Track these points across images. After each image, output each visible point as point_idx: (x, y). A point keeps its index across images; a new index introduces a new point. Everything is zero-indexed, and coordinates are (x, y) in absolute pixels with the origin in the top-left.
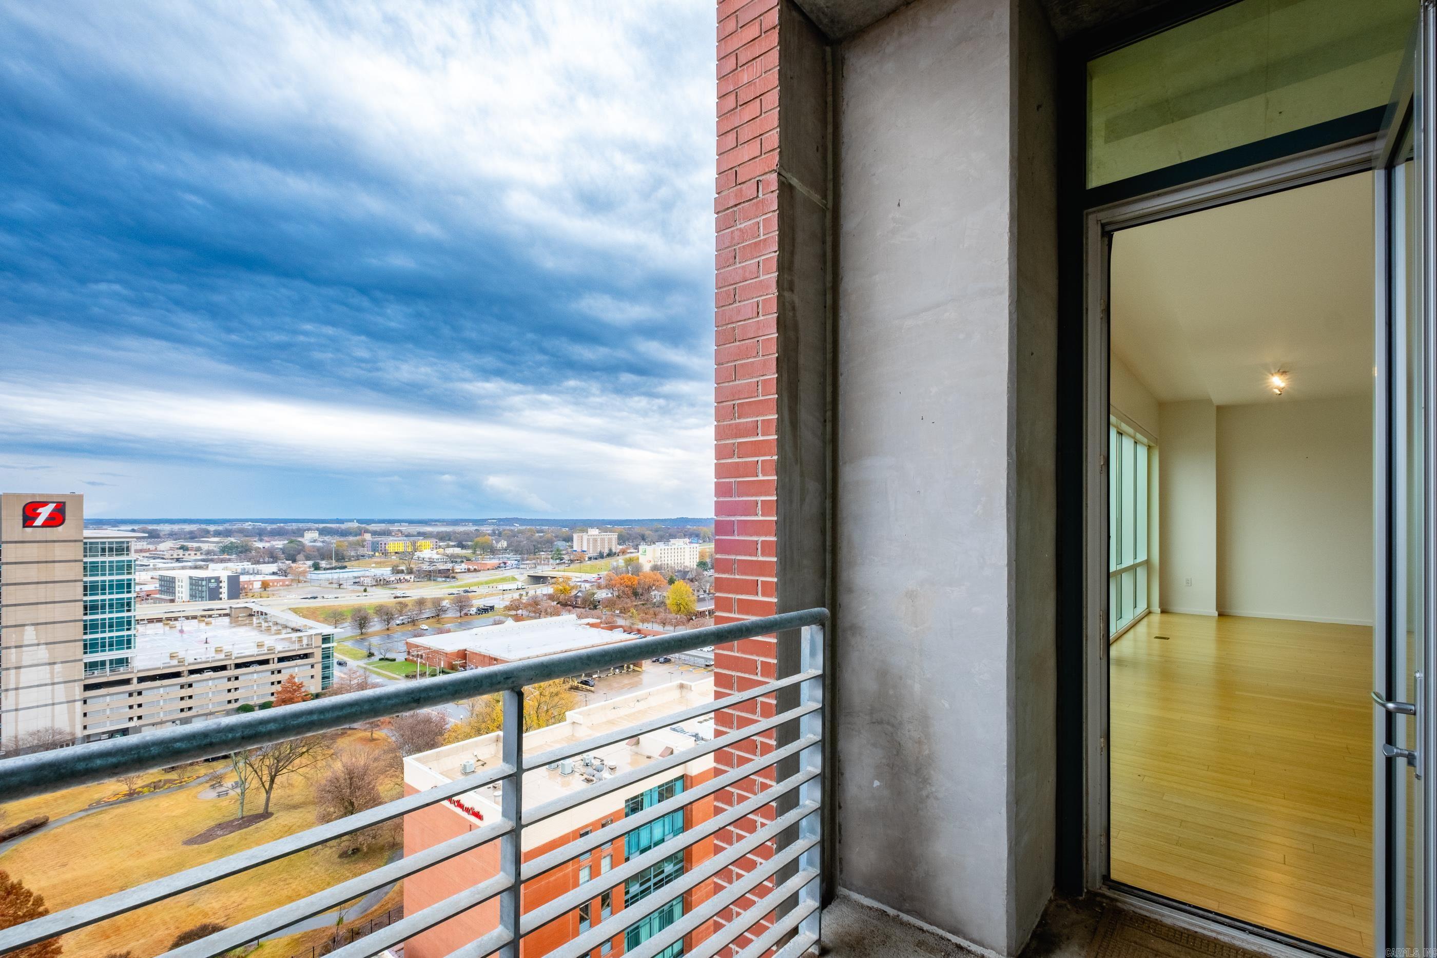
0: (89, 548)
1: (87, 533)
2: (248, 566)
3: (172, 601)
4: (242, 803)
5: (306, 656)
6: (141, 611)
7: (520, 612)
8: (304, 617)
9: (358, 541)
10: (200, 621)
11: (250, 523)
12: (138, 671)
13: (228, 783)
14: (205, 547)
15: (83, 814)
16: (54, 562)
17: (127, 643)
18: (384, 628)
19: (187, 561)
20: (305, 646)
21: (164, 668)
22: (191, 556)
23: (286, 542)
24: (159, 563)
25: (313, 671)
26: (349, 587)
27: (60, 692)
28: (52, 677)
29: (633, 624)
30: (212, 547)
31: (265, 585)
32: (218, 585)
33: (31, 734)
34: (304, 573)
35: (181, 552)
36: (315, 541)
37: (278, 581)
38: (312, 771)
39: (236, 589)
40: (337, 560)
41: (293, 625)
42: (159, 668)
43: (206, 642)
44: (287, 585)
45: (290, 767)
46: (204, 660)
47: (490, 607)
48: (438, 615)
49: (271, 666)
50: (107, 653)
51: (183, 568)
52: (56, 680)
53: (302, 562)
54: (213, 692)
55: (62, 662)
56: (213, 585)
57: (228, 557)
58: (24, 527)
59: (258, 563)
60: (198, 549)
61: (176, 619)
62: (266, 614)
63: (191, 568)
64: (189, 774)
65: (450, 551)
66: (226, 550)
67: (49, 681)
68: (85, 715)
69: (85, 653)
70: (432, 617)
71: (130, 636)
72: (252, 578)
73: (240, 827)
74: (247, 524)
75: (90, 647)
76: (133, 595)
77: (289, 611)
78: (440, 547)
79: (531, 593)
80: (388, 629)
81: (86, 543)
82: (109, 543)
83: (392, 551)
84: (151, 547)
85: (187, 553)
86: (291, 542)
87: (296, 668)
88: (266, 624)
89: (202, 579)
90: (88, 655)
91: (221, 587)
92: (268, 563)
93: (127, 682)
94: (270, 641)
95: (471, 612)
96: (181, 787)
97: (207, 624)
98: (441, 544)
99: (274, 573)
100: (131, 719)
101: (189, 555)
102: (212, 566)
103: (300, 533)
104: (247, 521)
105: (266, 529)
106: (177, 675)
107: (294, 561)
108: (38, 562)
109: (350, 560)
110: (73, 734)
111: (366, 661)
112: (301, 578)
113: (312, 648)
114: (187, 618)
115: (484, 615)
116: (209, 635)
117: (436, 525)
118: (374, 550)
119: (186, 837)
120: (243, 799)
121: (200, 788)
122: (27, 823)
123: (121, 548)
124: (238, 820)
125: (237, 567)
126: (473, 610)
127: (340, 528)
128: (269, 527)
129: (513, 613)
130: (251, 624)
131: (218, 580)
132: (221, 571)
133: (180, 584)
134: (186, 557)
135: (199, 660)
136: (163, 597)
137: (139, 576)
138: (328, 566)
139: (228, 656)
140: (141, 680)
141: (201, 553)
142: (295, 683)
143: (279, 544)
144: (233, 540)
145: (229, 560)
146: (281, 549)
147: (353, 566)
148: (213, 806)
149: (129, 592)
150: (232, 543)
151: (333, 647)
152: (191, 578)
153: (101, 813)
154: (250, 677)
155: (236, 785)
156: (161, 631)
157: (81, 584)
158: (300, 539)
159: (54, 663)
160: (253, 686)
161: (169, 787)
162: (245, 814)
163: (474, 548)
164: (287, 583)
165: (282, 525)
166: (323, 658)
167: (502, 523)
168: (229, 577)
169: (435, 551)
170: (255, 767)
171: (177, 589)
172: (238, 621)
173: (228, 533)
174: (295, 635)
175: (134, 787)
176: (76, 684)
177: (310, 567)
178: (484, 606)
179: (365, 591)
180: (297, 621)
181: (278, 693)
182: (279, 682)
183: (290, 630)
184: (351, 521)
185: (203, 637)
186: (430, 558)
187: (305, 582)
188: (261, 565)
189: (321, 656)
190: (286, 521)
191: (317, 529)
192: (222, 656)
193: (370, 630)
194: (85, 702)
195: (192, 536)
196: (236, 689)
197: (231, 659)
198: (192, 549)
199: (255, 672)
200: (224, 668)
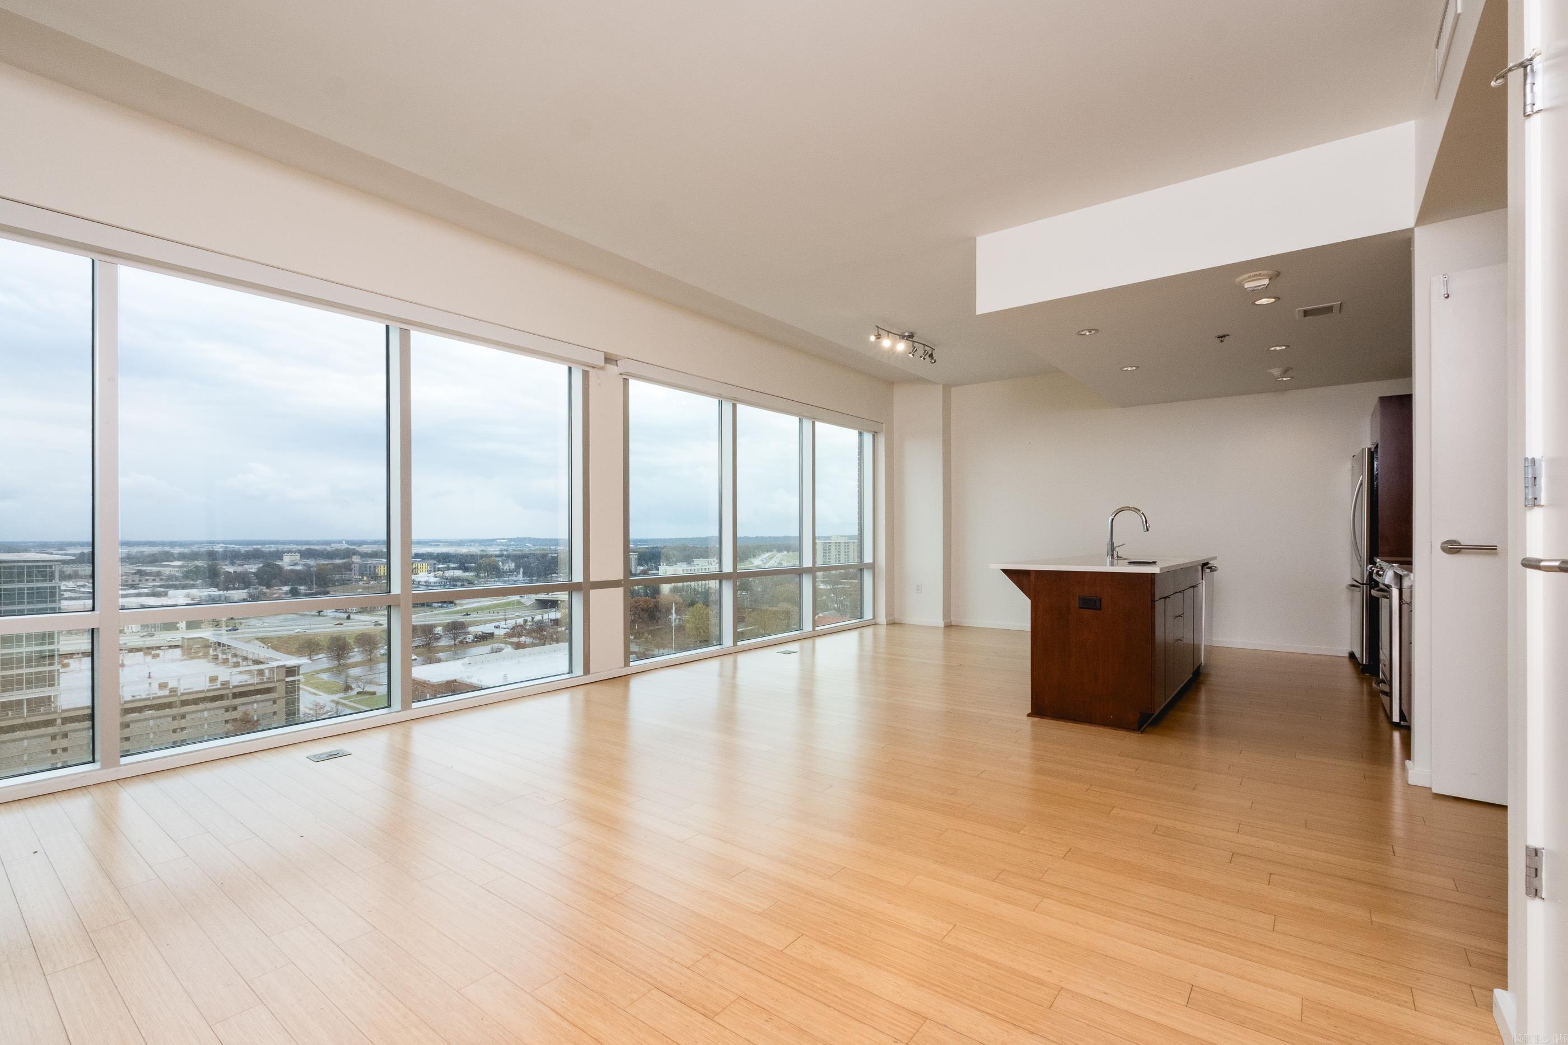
0: (9, 573)
2: (214, 592)
5: (268, 690)
7: (522, 639)
8: (275, 648)
9: (344, 564)
10: (146, 654)
11: (222, 545)
12: (63, 711)
14: (167, 571)
17: (51, 680)
18: (366, 658)
19: (144, 588)
20: (265, 680)
22: (149, 583)
23: (261, 565)
25: (275, 708)
26: (331, 614)
29: (647, 650)
30: (174, 571)
35: (137, 578)
36: (295, 564)
40: (319, 585)
41: (256, 656)
43: (149, 677)
46: (143, 697)
47: (490, 634)
48: (429, 644)
49: (225, 703)
50: (25, 691)
51: (138, 595)
53: (278, 588)
54: (155, 733)
57: (192, 582)
59: (227, 589)
60: (158, 574)
62: (225, 645)
63: (147, 595)
65: (449, 574)
66: (189, 574)
70: (423, 645)
71: (53, 671)
74: (218, 546)
75: (3, 684)
77: (257, 642)
78: (439, 569)
79: (538, 618)
80: (370, 660)
82: (29, 567)
83: (382, 574)
85: (144, 579)
86: (266, 566)
87: (255, 704)
88: (224, 656)
92: (239, 588)
93: (51, 723)
94: (225, 674)
95: (467, 640)
97: (154, 656)
98: (440, 566)
101: (147, 580)
102: (171, 592)
103: (279, 555)
104: (218, 542)
105: (239, 551)
107: (269, 586)
109: (334, 585)
111: (342, 695)
113: (273, 682)
114: (130, 650)
115: (482, 643)
116: (154, 668)
117: (439, 545)
118: (362, 574)
123: (42, 573)
125: (201, 594)
126: (470, 637)
127: (325, 550)
128: (243, 550)
129: (515, 640)
130: (205, 656)
132: (179, 598)
134: (142, 584)
135: (138, 697)
137: (65, 605)
138: (308, 592)
139: (174, 691)
140: (66, 720)
141: (161, 580)
144: (197, 563)
145: (193, 586)
146: (254, 573)
147: (335, 591)
150: (197, 567)
151: (299, 680)
154: (199, 715)
158: (279, 563)
160: (203, 725)
163: (478, 570)
165: (259, 546)
166: (287, 693)
167: (512, 543)
169: (433, 574)
172: (190, 654)
173: (194, 556)
174: (255, 668)
177: (286, 593)
178: (482, 632)
179: (348, 618)
180: (262, 652)
182: (234, 720)
183: (250, 663)
184: (340, 542)
185: (147, 671)
186: (426, 582)
188: (229, 592)
189: (284, 691)
190: (263, 543)
191: (300, 552)
192: (166, 692)
193: (349, 661)
195: (153, 560)
196: (183, 729)
197: (177, 695)
198: (150, 574)
199: (206, 709)
200: (170, 705)
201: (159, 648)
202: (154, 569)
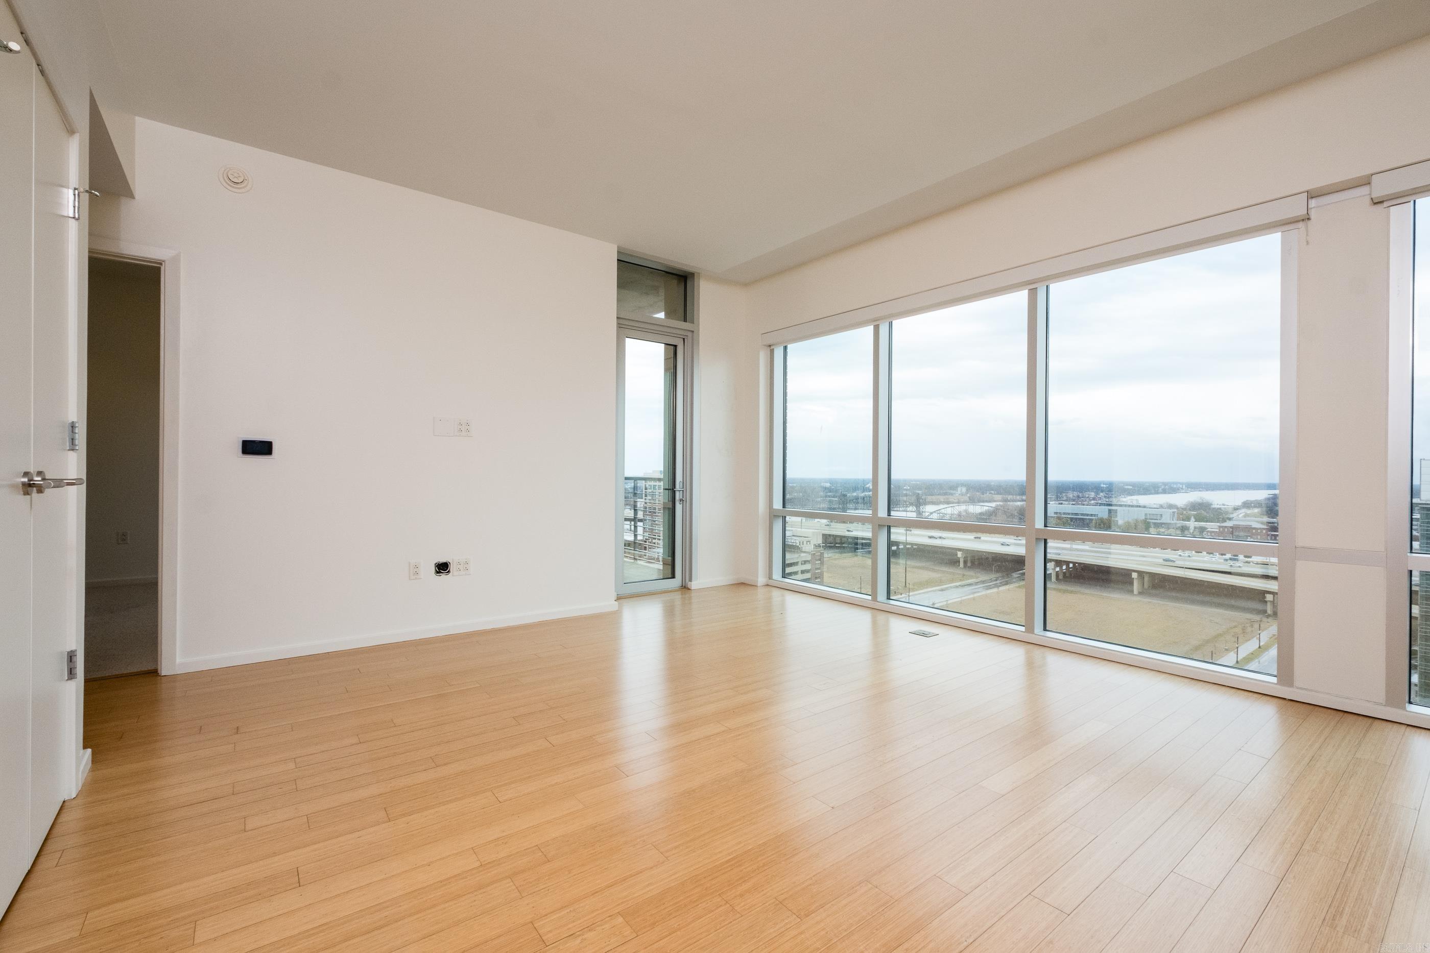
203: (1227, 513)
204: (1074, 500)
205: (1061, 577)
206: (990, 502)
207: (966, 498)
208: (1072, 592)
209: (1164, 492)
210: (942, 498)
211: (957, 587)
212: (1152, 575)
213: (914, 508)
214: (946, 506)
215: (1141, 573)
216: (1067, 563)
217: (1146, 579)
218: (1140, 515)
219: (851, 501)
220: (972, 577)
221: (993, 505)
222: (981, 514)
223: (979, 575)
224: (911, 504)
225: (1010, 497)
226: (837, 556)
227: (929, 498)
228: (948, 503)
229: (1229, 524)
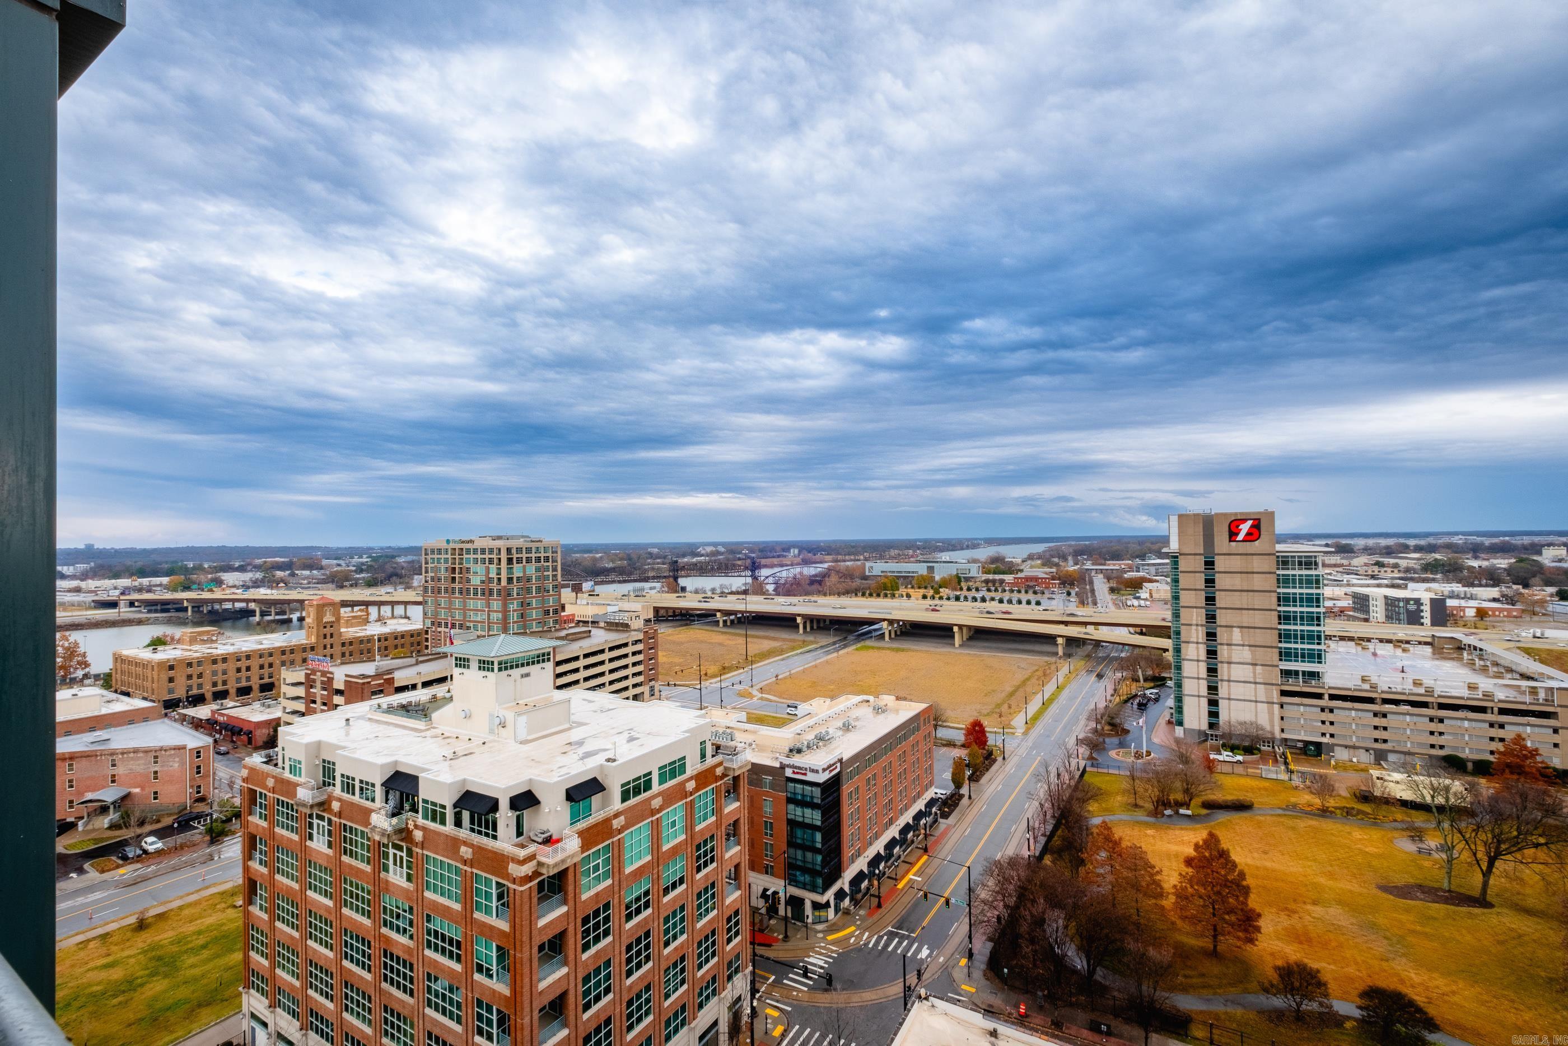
0: (1284, 562)
1: (1279, 547)
2: (1457, 588)
3: (1366, 620)
4: (1449, 873)
5: (1545, 715)
6: (1330, 626)
8: (1542, 661)
10: (1395, 646)
11: (1461, 537)
12: (1330, 688)
13: (1432, 842)
14: (1403, 563)
15: (1280, 812)
16: (1253, 573)
17: (1317, 657)
19: (1383, 579)
20: (1540, 701)
21: (1355, 690)
22: (1388, 574)
23: (1513, 560)
24: (1354, 579)
27: (1261, 692)
28: (1255, 677)
30: (1412, 564)
31: (1481, 613)
32: (1418, 607)
33: (1241, 724)
34: (1542, 602)
35: (1376, 568)
36: (1560, 560)
37: (1501, 610)
38: (1556, 875)
39: (1441, 614)
41: (1523, 669)
42: (1350, 689)
43: (1403, 672)
44: (1515, 617)
45: (1518, 855)
46: (1399, 690)
49: (1489, 717)
50: (1300, 664)
51: (1379, 586)
52: (1258, 680)
53: (1539, 588)
54: (1412, 730)
55: (1262, 665)
56: (1412, 607)
57: (1431, 576)
58: (1230, 541)
59: (1472, 585)
60: (1396, 566)
61: (1369, 640)
62: (1481, 650)
63: (1387, 586)
64: (1384, 814)
66: (1428, 567)
67: (1252, 680)
68: (1282, 718)
69: (1281, 660)
71: (1319, 650)
72: (1463, 603)
73: (1446, 901)
74: (1457, 538)
75: (1285, 655)
76: (1322, 610)
77: (1518, 651)
81: (1278, 557)
82: (1299, 557)
84: (1345, 562)
85: (1383, 570)
86: (1521, 560)
87: (1529, 727)
88: (1482, 663)
89: (1399, 600)
90: (1283, 663)
91: (1422, 611)
92: (1487, 586)
93: (1319, 696)
94: (1486, 684)
96: (1375, 824)
97: (1404, 650)
99: (1494, 600)
100: (1323, 735)
101: (1386, 571)
102: (1411, 585)
103: (1536, 548)
104: (1457, 534)
105: (1482, 544)
106: (1371, 701)
107: (1526, 586)
108: (1241, 573)
110: (1273, 733)
112: (1537, 609)
113: (1552, 705)
114: (1381, 641)
116: (1405, 663)
119: (1384, 882)
120: (1451, 869)
121: (1396, 834)
122: (1238, 800)
123: (1309, 563)
124: (1445, 891)
125: (1443, 589)
128: (1487, 542)
130: (1460, 659)
131: (1418, 602)
132: (1422, 592)
133: (1375, 603)
134: (1382, 574)
135: (1394, 690)
136: (1356, 614)
137: (1328, 591)
139: (1430, 692)
140: (1332, 697)
141: (1399, 571)
142: (1525, 747)
143: (1502, 563)
144: (1438, 556)
145: (1434, 580)
146: (1505, 569)
148: (1412, 861)
149: (1318, 606)
150: (1436, 560)
152: (1386, 597)
153: (1296, 817)
154: (1459, 723)
155: (1442, 848)
156: (1354, 651)
157: (1275, 595)
158: (1535, 558)
159: (1256, 665)
160: (1463, 735)
161: (1362, 819)
162: (1453, 888)
164: (1515, 614)
165: (1507, 538)
168: (1431, 599)
170: (1468, 836)
171: (1371, 608)
172: (1443, 653)
173: (1432, 548)
174: (1525, 684)
175: (1327, 805)
176: (1274, 687)
177: (1552, 595)
180: (1530, 665)
181: (1500, 753)
182: (1502, 740)
183: (1518, 676)
185: (1399, 665)
187: (1544, 615)
188: (1476, 588)
190: (1513, 534)
191: (1565, 544)
192: (1421, 691)
194: (1282, 707)
195: (1389, 551)
196: (1441, 734)
197: (1433, 696)
198: (1388, 566)
199: (1466, 719)
200: (1424, 705)
201: (1408, 642)
202: (1392, 561)
203: (1018, 565)
204: (895, 558)
205: (893, 636)
206: (821, 562)
207: (799, 560)
208: (903, 650)
209: (968, 547)
210: (775, 561)
211: (797, 655)
212: (969, 627)
213: (749, 573)
214: (780, 569)
215: (960, 627)
216: (898, 621)
217: (965, 630)
218: (952, 570)
219: (683, 568)
220: (812, 643)
221: (826, 565)
222: (816, 576)
223: (818, 640)
224: (746, 568)
225: (840, 557)
226: (670, 631)
227: (763, 561)
228: (782, 566)
229: (1020, 575)
